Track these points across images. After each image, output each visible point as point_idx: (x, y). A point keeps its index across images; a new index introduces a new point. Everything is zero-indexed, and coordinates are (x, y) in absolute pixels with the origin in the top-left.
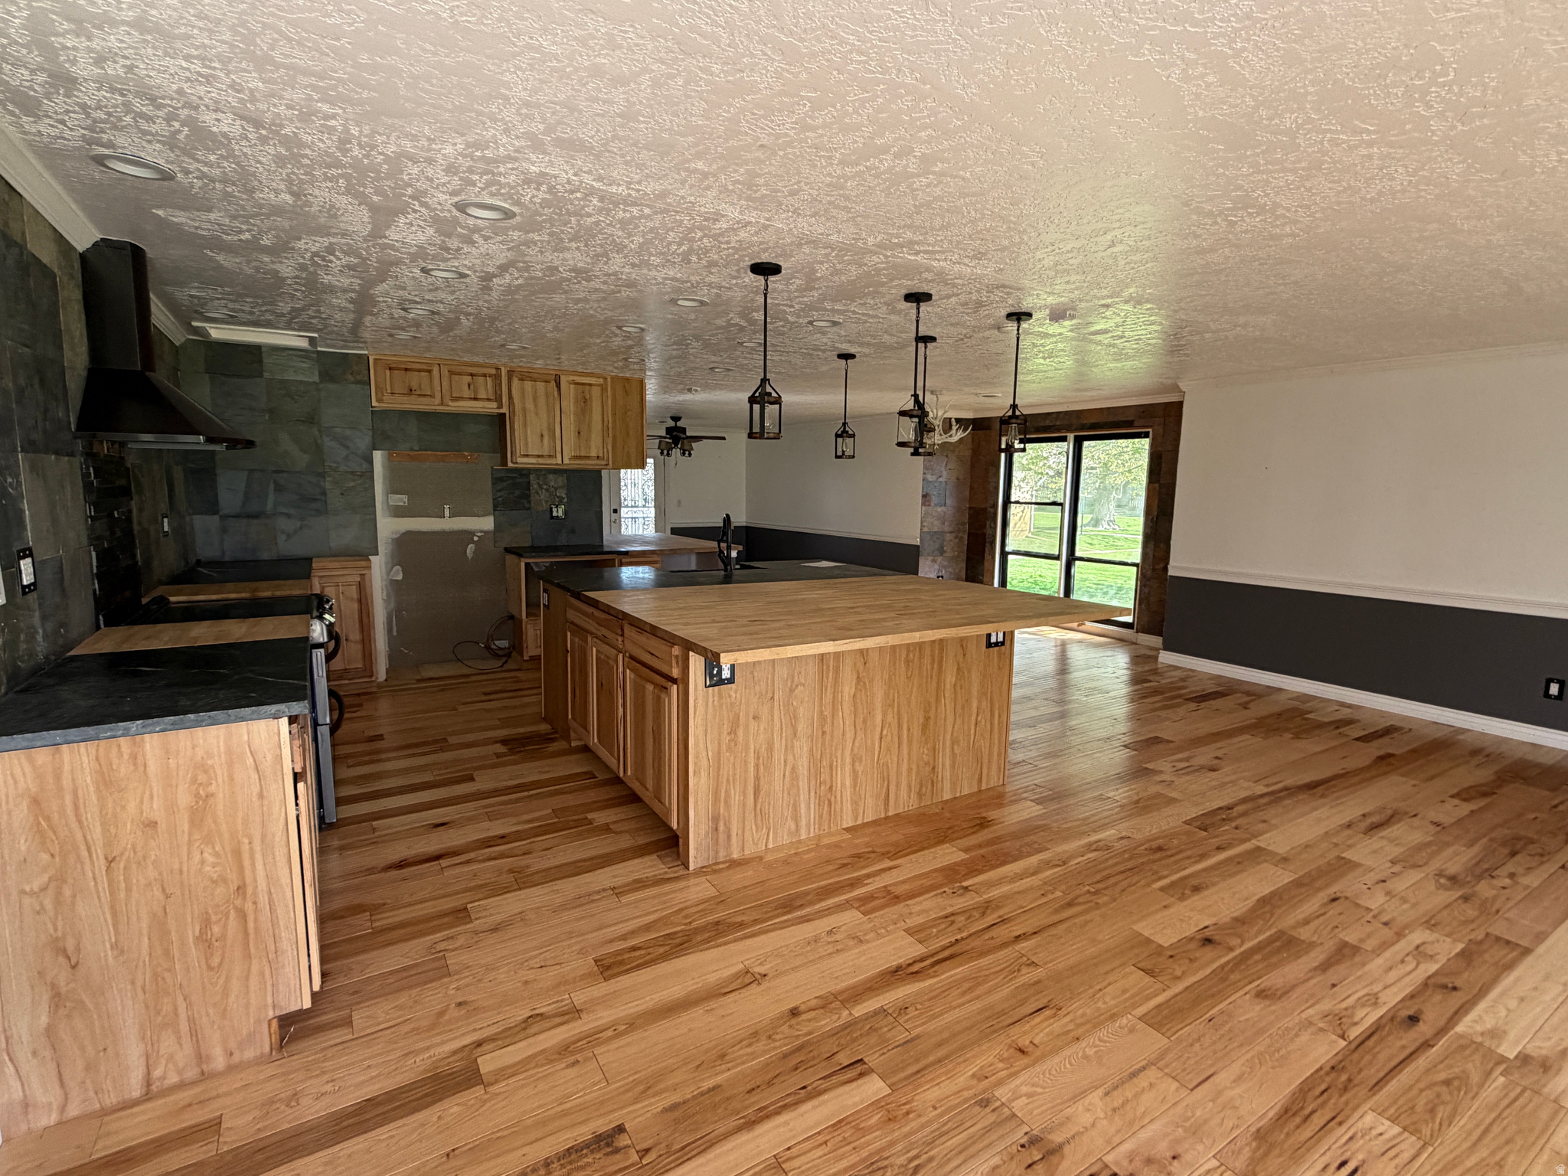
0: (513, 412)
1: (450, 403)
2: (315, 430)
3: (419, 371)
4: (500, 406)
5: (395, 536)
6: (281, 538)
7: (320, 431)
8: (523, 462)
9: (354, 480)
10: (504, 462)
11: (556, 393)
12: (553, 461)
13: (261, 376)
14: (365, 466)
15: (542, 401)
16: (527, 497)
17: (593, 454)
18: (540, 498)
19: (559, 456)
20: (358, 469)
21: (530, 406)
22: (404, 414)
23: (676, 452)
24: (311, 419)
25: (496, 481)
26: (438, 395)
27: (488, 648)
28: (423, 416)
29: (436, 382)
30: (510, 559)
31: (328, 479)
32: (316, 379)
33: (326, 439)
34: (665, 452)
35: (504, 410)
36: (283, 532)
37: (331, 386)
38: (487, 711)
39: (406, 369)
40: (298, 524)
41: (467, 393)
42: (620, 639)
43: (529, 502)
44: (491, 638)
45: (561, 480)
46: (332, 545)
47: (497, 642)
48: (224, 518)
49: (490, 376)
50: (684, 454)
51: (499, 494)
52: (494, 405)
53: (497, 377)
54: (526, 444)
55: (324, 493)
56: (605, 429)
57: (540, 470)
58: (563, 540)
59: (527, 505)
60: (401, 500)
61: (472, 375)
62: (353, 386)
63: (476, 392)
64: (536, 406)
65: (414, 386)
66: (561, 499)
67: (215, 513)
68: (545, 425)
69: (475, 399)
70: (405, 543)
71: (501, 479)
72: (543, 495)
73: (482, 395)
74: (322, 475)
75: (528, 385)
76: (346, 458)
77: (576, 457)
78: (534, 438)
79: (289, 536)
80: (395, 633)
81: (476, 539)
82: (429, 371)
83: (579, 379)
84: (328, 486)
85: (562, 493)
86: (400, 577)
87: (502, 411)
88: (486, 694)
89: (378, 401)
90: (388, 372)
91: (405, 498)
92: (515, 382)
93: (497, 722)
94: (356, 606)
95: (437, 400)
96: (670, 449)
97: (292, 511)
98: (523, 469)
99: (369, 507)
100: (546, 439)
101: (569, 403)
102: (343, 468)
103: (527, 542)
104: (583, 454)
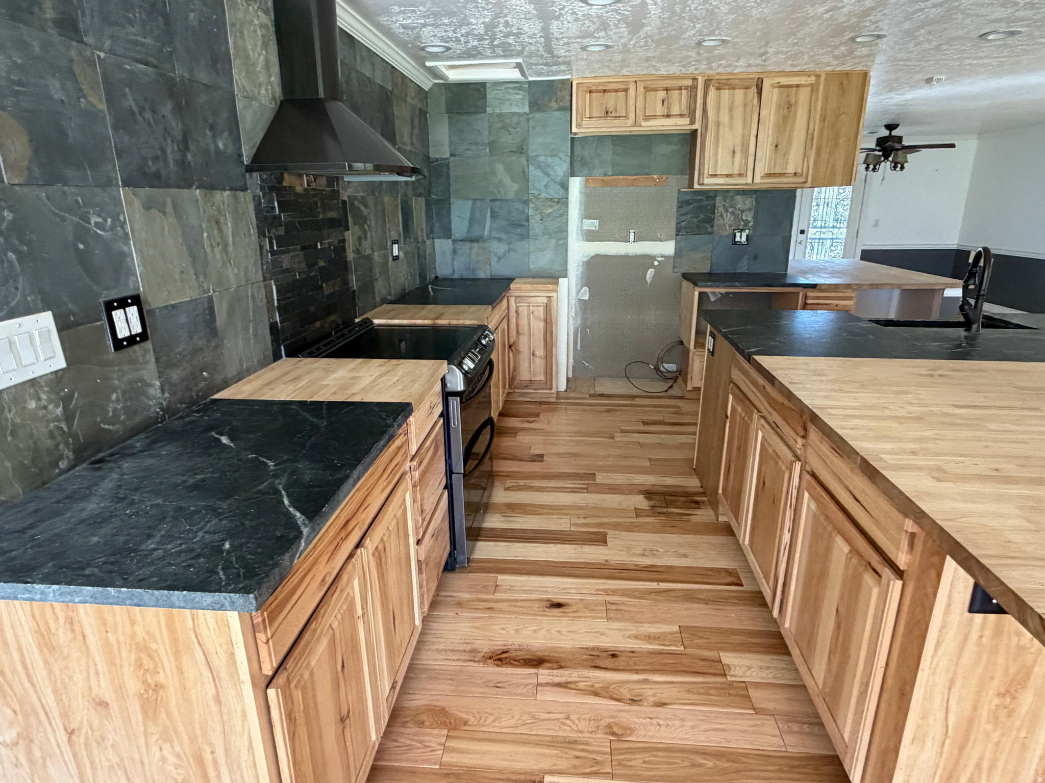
0: (705, 127)
1: (643, 124)
2: (523, 160)
3: (616, 91)
4: (692, 122)
5: (585, 259)
6: (494, 260)
7: (527, 160)
8: (709, 183)
9: (551, 207)
10: (691, 185)
11: (756, 101)
12: (742, 181)
13: (485, 111)
14: (562, 192)
15: (739, 111)
16: (710, 221)
17: (791, 169)
18: (724, 221)
19: (750, 174)
20: (556, 196)
21: (724, 118)
22: (600, 139)
23: (885, 166)
24: (521, 150)
25: (682, 204)
26: (632, 116)
27: (657, 369)
28: (619, 140)
29: (631, 102)
30: (686, 284)
31: (531, 205)
32: (527, 109)
33: (531, 168)
34: (871, 167)
35: (697, 126)
36: (495, 254)
37: (538, 116)
38: (641, 445)
39: (604, 91)
40: (507, 247)
41: (660, 110)
42: (800, 441)
43: (712, 226)
44: (661, 360)
45: (749, 202)
46: (531, 266)
47: (666, 365)
48: (454, 241)
49: (686, 88)
50: (895, 167)
51: (683, 218)
52: (687, 121)
53: (693, 89)
54: (716, 164)
55: (528, 220)
56: (809, 138)
57: (728, 191)
58: (743, 267)
59: (710, 230)
60: (593, 224)
61: (667, 89)
62: (557, 114)
63: (669, 108)
64: (731, 118)
65: (611, 107)
66: (746, 223)
67: (450, 237)
68: (738, 141)
69: (668, 116)
70: (595, 266)
71: (687, 203)
72: (728, 219)
73: (675, 110)
74: (526, 202)
75: (725, 94)
76: (546, 186)
77: (769, 175)
78: (723, 155)
79: (499, 259)
80: (579, 348)
81: (656, 263)
82: (626, 90)
83: (784, 81)
84: (531, 212)
85: (749, 216)
86: (586, 297)
87: (694, 127)
88: (645, 423)
89: (578, 126)
90: (588, 95)
91: (596, 222)
92: (712, 92)
93: (648, 464)
94: (542, 325)
95: (631, 121)
96: (877, 163)
97: (503, 236)
98: (710, 191)
99: (563, 231)
100: (738, 157)
101: (770, 112)
102: (544, 195)
103: (705, 268)
104: (778, 171)
